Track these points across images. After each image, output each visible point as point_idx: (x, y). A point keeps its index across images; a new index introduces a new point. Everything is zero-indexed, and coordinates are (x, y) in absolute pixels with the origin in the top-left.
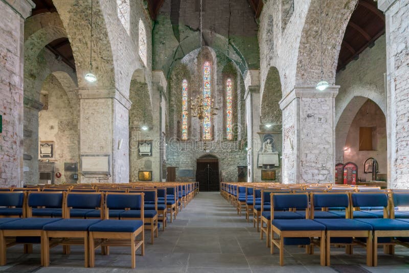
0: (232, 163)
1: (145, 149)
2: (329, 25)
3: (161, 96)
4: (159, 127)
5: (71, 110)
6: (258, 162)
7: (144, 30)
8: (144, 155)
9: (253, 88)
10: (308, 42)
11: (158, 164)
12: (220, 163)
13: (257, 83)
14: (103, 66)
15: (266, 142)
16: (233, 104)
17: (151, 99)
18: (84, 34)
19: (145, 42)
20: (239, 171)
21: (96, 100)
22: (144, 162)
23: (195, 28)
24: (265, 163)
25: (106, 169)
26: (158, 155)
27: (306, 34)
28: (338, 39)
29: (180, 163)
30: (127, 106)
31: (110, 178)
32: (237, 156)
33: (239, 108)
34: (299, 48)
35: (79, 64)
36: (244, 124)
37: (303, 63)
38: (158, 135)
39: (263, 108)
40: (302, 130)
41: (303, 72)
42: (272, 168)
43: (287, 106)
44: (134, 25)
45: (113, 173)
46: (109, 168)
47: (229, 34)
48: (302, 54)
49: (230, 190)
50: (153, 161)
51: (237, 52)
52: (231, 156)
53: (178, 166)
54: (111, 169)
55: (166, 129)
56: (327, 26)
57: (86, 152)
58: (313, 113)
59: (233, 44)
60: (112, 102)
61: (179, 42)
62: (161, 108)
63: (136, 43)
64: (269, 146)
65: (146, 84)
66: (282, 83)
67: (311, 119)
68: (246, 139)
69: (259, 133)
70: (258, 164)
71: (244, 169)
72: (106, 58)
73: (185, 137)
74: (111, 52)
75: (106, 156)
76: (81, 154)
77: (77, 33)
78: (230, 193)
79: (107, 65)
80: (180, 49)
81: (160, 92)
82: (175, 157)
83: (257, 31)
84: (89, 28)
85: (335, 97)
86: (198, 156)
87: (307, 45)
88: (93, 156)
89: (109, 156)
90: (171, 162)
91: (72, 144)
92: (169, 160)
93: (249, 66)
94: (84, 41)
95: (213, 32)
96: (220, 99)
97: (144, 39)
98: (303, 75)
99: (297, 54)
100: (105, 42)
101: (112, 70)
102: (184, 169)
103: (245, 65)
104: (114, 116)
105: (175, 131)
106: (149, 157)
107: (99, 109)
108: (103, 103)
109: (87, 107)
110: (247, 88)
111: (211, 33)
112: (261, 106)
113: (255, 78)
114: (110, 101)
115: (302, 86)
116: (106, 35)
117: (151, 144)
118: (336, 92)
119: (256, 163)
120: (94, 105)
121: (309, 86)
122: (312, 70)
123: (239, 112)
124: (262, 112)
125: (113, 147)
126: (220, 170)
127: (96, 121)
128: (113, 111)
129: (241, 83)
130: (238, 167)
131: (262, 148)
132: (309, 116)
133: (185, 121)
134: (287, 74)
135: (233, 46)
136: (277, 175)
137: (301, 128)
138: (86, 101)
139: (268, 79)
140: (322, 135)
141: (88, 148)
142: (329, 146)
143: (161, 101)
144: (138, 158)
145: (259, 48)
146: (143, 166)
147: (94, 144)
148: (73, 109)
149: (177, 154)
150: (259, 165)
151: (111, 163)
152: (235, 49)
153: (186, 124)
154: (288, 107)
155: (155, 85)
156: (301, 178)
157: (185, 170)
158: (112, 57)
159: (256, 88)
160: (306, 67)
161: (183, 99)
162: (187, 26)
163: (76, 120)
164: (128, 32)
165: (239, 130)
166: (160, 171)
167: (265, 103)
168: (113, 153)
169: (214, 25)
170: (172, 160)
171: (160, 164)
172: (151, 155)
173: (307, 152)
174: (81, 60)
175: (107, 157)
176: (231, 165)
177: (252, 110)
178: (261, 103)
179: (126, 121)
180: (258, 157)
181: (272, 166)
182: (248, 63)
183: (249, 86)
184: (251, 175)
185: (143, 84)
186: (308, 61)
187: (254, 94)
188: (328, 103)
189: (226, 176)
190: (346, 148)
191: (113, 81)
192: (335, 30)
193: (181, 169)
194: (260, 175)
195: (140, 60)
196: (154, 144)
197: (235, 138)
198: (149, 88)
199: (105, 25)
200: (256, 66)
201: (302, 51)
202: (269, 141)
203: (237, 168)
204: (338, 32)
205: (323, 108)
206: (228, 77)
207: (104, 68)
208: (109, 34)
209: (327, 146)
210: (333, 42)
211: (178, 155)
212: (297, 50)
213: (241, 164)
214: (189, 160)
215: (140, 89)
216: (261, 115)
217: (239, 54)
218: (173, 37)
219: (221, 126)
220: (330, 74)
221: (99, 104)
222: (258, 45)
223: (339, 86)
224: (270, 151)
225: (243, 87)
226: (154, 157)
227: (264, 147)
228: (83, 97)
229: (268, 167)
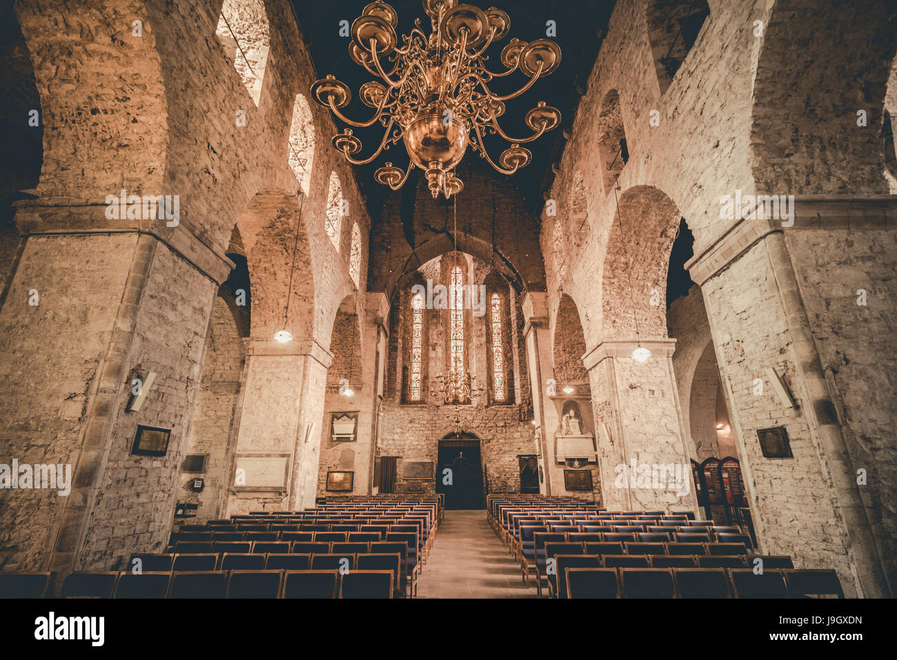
0: (507, 448)
1: (344, 427)
2: (642, 256)
3: (379, 333)
4: (373, 386)
5: (214, 354)
6: (556, 453)
7: (359, 235)
8: (340, 440)
9: (537, 321)
10: (615, 277)
11: (367, 456)
12: (484, 448)
13: (544, 313)
14: (296, 306)
15: (568, 415)
16: (503, 336)
17: (361, 339)
18: (274, 262)
19: (360, 250)
20: (521, 465)
21: (277, 358)
22: (339, 453)
23: (439, 228)
24: (569, 456)
25: (279, 483)
26: (368, 440)
27: (611, 266)
28: (660, 273)
29: (407, 447)
30: (326, 364)
31: (286, 500)
32: (517, 435)
33: (515, 345)
34: (603, 284)
35: (257, 302)
36: (526, 373)
37: (612, 305)
38: (371, 401)
39: (557, 354)
40: (624, 410)
41: (613, 318)
42: (585, 465)
43: (595, 366)
44: (346, 234)
45: (292, 488)
46: (286, 480)
47: (494, 237)
48: (608, 292)
49: (506, 523)
50: (357, 452)
51: (507, 263)
52: (503, 435)
53: (401, 455)
54: (289, 481)
55: (384, 391)
56: (639, 257)
57: (247, 450)
58: (638, 382)
59: (500, 252)
60: (305, 362)
61: (413, 248)
62: (378, 354)
63: (346, 259)
64: (574, 423)
65: (355, 315)
66: (585, 328)
67: (637, 392)
68: (530, 403)
69: (553, 399)
70: (556, 458)
71: (531, 461)
72: (303, 294)
73: (416, 395)
74: (312, 285)
75: (283, 456)
76: (237, 452)
77: (263, 260)
78: (506, 528)
79: (304, 303)
80: (413, 258)
81: (378, 327)
82: (396, 437)
83: (539, 233)
84: (283, 254)
85: (671, 355)
86: (441, 434)
87: (615, 280)
88: (261, 456)
89: (289, 456)
90: (389, 446)
91: (204, 418)
92: (385, 443)
93: (528, 285)
94: (272, 270)
95: (468, 235)
96: (481, 330)
97: (358, 246)
98: (614, 322)
99: (601, 292)
100: (305, 273)
101: (310, 312)
102: (413, 460)
103: (521, 283)
104: (306, 385)
105: (399, 386)
106: (351, 443)
107: (281, 372)
108: (289, 363)
109: (260, 369)
110: (527, 319)
111: (465, 235)
112: (553, 352)
113: (540, 305)
114: (301, 360)
115: (615, 340)
116: (308, 263)
117: (356, 417)
118: (671, 348)
119: (553, 455)
120: (274, 365)
121: (625, 339)
122: (627, 315)
123: (516, 352)
124: (555, 361)
125: (297, 439)
126: (484, 462)
127: (273, 393)
128: (304, 376)
129: (516, 303)
130: (519, 456)
131: (561, 426)
132: (632, 387)
133: (416, 367)
134: (590, 315)
135: (501, 256)
136: (594, 479)
137: (621, 407)
138: (261, 359)
139: (562, 310)
140: (660, 420)
141: (252, 441)
142: (676, 439)
143: (378, 342)
144: (328, 445)
145: (543, 258)
146: (337, 462)
147: (264, 435)
148: (218, 352)
149: (399, 430)
150: (559, 460)
151: (290, 472)
152: (504, 259)
153: (419, 370)
154: (597, 368)
155: (370, 314)
156: (633, 499)
157: (414, 463)
158: (313, 292)
159: (543, 321)
160: (617, 311)
161: (414, 326)
162: (426, 225)
163: (219, 372)
164: (338, 249)
165: (517, 384)
166: (370, 472)
167: (561, 347)
168: (296, 450)
169: (470, 224)
170: (391, 442)
171: (371, 456)
172: (355, 439)
173: (638, 450)
174: (262, 295)
175: (285, 459)
176: (505, 452)
177: (538, 357)
178: (553, 347)
179: (321, 388)
180: (556, 443)
181: (583, 461)
182: (526, 282)
183: (531, 318)
184: (544, 479)
185: (351, 315)
186: (619, 301)
187: (539, 331)
188: (660, 366)
189: (496, 475)
190: (720, 426)
191: (309, 328)
192: (654, 262)
193: (408, 460)
194: (563, 480)
195: (351, 282)
196: (361, 418)
197: (510, 400)
198: (360, 320)
199: (309, 251)
200: (541, 287)
201: (608, 288)
202: (572, 413)
203: (517, 460)
204: (658, 264)
205: (654, 373)
206: (495, 291)
207: (297, 308)
208: (313, 262)
209: (672, 440)
210: (654, 276)
211: (402, 433)
212: (600, 287)
213: (525, 451)
214: (423, 443)
215: (345, 323)
216: (554, 366)
217: (510, 266)
218: (403, 240)
219: (484, 378)
220: (658, 321)
221: (282, 365)
222: (541, 253)
223: (675, 340)
224: (577, 432)
225: (520, 317)
226: (360, 444)
227: (563, 424)
228: (256, 353)
229: (576, 463)
